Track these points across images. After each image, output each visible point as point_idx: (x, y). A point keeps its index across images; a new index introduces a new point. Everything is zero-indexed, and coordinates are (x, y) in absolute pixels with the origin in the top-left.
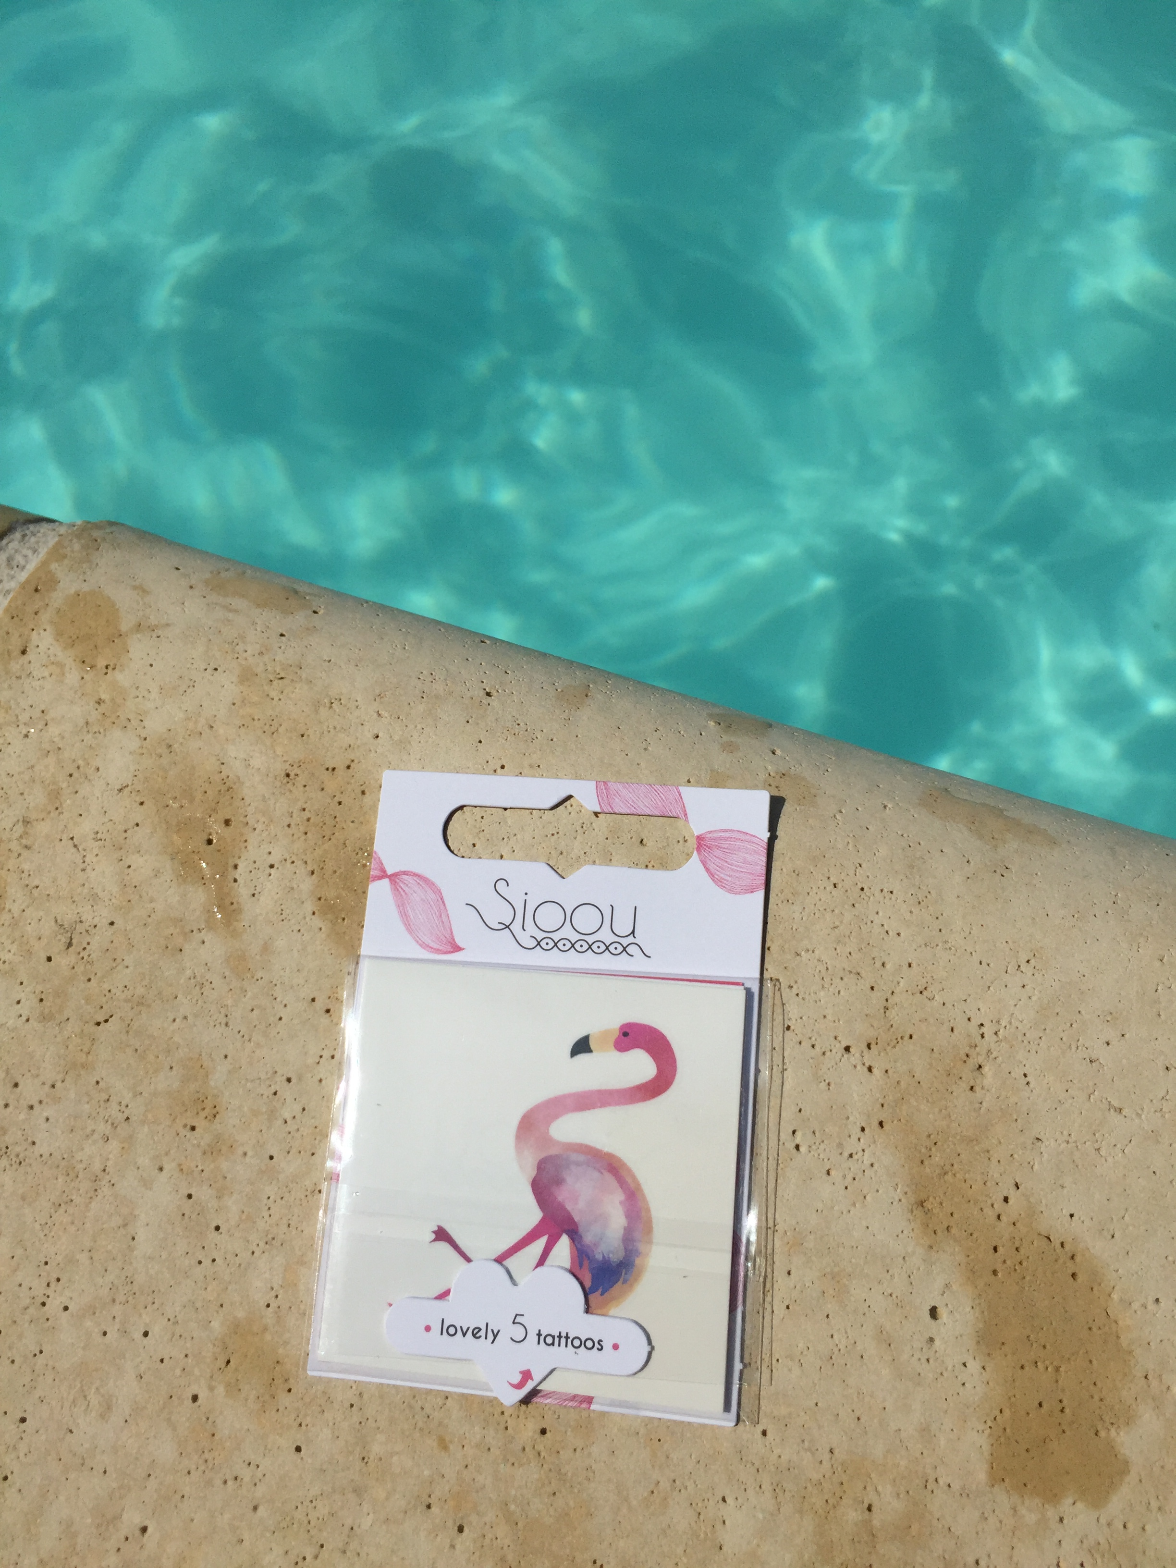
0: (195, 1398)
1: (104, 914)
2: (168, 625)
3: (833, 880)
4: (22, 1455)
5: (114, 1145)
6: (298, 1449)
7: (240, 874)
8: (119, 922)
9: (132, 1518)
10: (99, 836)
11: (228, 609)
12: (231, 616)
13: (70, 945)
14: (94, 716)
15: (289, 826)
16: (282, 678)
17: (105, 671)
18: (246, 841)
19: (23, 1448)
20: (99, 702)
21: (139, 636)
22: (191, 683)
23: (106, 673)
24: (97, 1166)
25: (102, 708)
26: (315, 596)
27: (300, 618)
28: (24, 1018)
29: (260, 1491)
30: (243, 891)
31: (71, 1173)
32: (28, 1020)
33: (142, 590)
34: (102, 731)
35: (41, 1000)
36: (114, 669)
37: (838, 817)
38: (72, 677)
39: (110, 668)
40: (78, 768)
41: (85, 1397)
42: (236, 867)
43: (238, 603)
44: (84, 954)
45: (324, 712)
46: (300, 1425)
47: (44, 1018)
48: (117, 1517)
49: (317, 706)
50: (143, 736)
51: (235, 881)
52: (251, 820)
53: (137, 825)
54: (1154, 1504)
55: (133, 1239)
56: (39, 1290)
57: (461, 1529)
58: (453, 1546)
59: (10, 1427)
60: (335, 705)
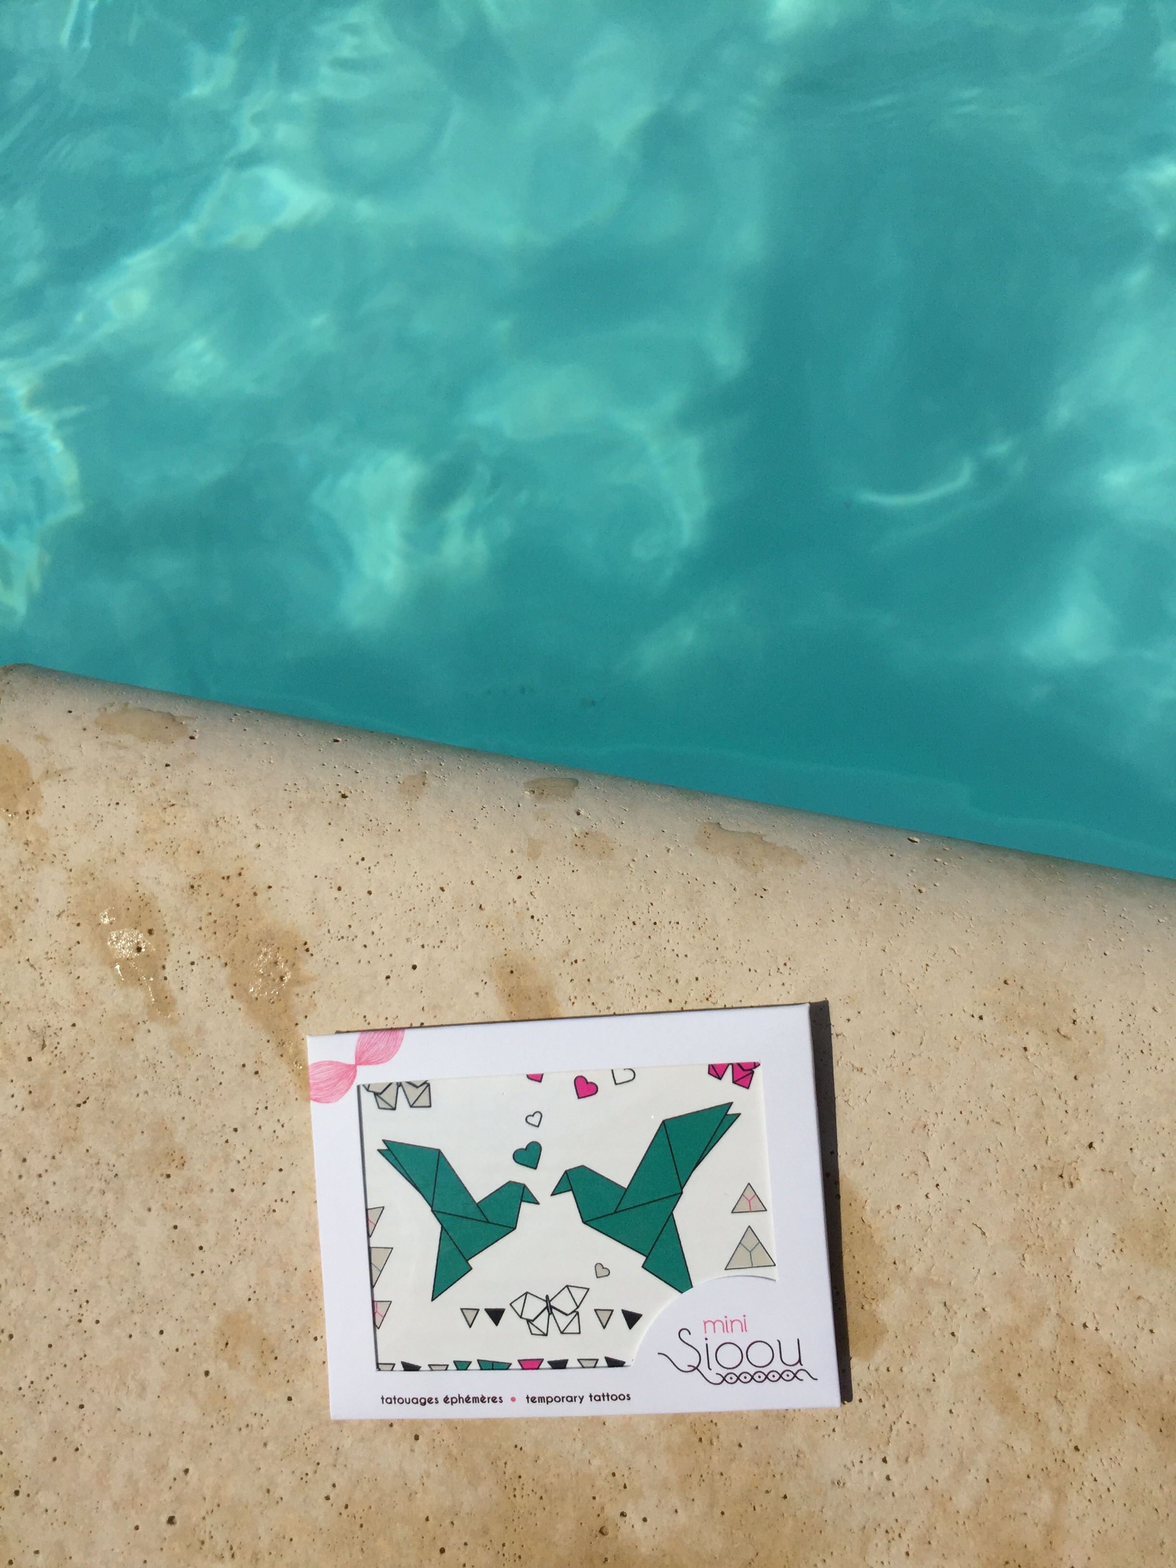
0: (207, 1373)
1: (67, 1019)
2: (70, 769)
3: (632, 919)
4: (85, 1431)
5: (110, 1196)
6: (290, 1399)
7: (167, 972)
8: (79, 1024)
9: (176, 1465)
10: (50, 955)
11: (119, 746)
12: (122, 753)
13: (44, 1046)
14: (25, 856)
15: (200, 929)
16: (173, 805)
17: (27, 816)
18: (168, 945)
19: (85, 1427)
20: (27, 843)
21: (48, 781)
22: (100, 819)
23: (28, 818)
24: (100, 1214)
25: (31, 849)
26: (190, 718)
27: (180, 747)
28: (20, 1108)
29: (266, 1432)
30: (173, 986)
31: (81, 1221)
32: (23, 1109)
33: (43, 738)
34: (34, 867)
35: (30, 1092)
36: (34, 813)
37: (631, 865)
39: (30, 813)
40: (21, 901)
41: (125, 1384)
42: (164, 967)
43: (127, 739)
44: (56, 1052)
45: (212, 829)
46: (288, 1381)
47: (37, 1106)
48: (164, 1467)
49: (206, 825)
50: (69, 868)
51: (166, 978)
52: (169, 927)
53: (78, 943)
54: (907, 1352)
55: (139, 1264)
56: (74, 1310)
57: (417, 1438)
58: (412, 1451)
59: (73, 1413)
60: (221, 823)
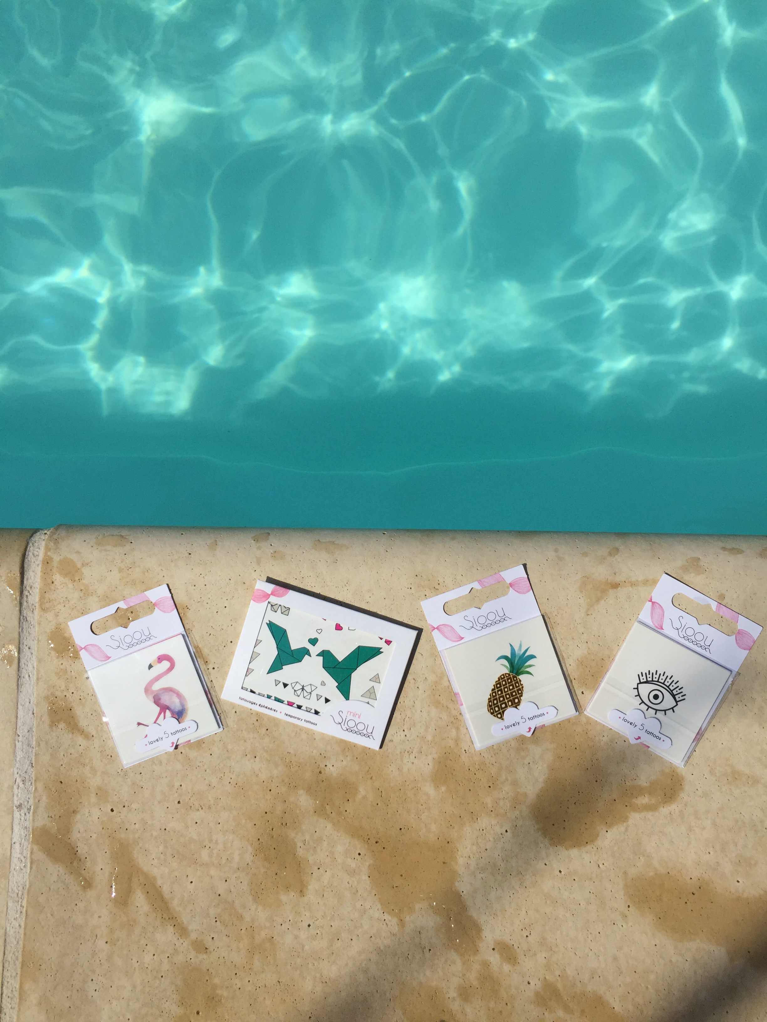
0: (181, 753)
2: (91, 562)
6: (211, 755)
9: (177, 784)
10: (98, 627)
11: (106, 550)
12: (108, 553)
14: (82, 595)
15: (149, 608)
16: (131, 568)
17: (79, 581)
18: (139, 616)
19: (144, 780)
20: (81, 590)
21: (84, 568)
22: (106, 577)
23: (80, 582)
25: (83, 592)
26: (129, 535)
27: (128, 547)
29: (206, 766)
33: (78, 552)
34: (86, 598)
36: (81, 579)
38: (70, 586)
39: (80, 579)
40: (84, 610)
41: (154, 763)
43: (108, 547)
45: (146, 574)
46: (209, 749)
48: (173, 786)
49: (144, 572)
50: (98, 596)
52: (138, 609)
53: (107, 621)
57: (255, 757)
58: (255, 761)
59: (139, 776)
60: (149, 571)
